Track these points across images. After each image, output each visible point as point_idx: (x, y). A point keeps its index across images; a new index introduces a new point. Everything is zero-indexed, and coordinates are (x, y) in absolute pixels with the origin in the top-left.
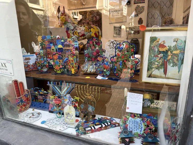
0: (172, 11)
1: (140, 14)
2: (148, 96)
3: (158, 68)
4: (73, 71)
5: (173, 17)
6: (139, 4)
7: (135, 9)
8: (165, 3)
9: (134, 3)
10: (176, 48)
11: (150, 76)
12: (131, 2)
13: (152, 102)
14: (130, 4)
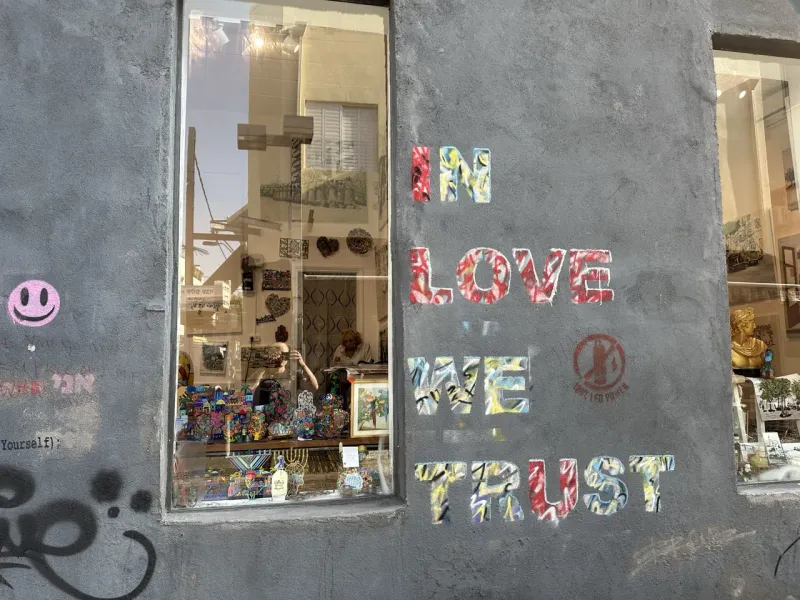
0: (355, 314)
1: (280, 318)
2: (362, 448)
3: (368, 419)
4: (257, 436)
5: (359, 329)
6: (275, 293)
7: (267, 303)
8: (338, 296)
9: (264, 289)
10: (381, 398)
11: (361, 429)
12: (255, 287)
13: (367, 453)
14: (252, 289)
